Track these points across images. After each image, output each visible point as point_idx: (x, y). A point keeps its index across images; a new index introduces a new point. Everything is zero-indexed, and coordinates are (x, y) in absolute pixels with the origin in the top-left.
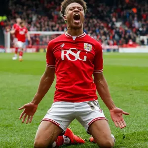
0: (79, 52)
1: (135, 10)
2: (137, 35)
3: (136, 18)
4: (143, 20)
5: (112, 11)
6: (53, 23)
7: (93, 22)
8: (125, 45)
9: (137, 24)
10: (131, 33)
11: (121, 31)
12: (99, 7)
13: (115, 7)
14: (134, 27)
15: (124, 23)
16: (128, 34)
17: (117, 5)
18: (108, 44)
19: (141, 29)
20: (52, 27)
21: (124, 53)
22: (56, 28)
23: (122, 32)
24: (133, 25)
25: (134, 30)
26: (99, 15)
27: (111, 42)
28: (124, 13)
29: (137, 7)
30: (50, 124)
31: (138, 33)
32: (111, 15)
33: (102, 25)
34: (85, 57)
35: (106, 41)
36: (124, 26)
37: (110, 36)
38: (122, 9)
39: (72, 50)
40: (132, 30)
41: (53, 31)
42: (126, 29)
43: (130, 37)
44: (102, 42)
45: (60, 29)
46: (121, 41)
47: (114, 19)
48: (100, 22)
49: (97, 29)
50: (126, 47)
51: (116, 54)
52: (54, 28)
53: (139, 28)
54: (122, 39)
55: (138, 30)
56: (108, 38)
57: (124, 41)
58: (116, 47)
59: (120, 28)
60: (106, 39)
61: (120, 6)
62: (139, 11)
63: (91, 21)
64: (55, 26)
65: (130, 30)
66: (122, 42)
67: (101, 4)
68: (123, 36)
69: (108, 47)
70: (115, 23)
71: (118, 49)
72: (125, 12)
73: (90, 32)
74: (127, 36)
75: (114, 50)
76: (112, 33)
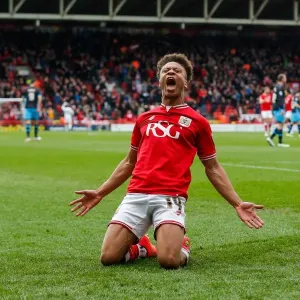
0: (170, 126)
1: (136, 65)
2: (140, 103)
3: (138, 77)
4: (149, 79)
5: (102, 65)
6: (8, 85)
7: (71, 82)
8: (120, 119)
9: (139, 86)
10: (130, 101)
11: (114, 97)
12: (80, 59)
13: (104, 59)
14: (135, 91)
15: (120, 85)
16: (125, 102)
17: (108, 57)
18: (95, 118)
19: (145, 95)
20: (6, 90)
21: (119, 132)
22: (12, 93)
23: (116, 99)
24: (133, 88)
25: (135, 95)
26: (79, 72)
27: (99, 115)
28: (120, 68)
29: (139, 60)
30: (121, 229)
31: (141, 100)
32: (100, 71)
33: (84, 87)
34: (178, 134)
35: (91, 114)
36: (119, 90)
37: (96, 105)
38: (116, 63)
39: (162, 123)
40: (132, 96)
41: (6, 96)
42: (123, 93)
43: (128, 107)
44: (84, 114)
45: (19, 93)
46: (113, 113)
47: (103, 79)
48: (81, 83)
49: (77, 94)
50: (123, 123)
51: (105, 133)
52: (8, 93)
53: (143, 92)
54: (116, 110)
55: (141, 96)
56: (94, 108)
57: (120, 112)
58: (106, 123)
59: (112, 93)
60: (91, 111)
61: (113, 58)
62: (143, 66)
63: (67, 81)
64: (10, 90)
65: (128, 96)
66: (117, 115)
67: (82, 55)
68: (117, 105)
69: (93, 122)
70: (107, 84)
71: (110, 126)
72: (120, 66)
73: (67, 98)
74: (124, 106)
75: (104, 128)
76: (99, 100)
